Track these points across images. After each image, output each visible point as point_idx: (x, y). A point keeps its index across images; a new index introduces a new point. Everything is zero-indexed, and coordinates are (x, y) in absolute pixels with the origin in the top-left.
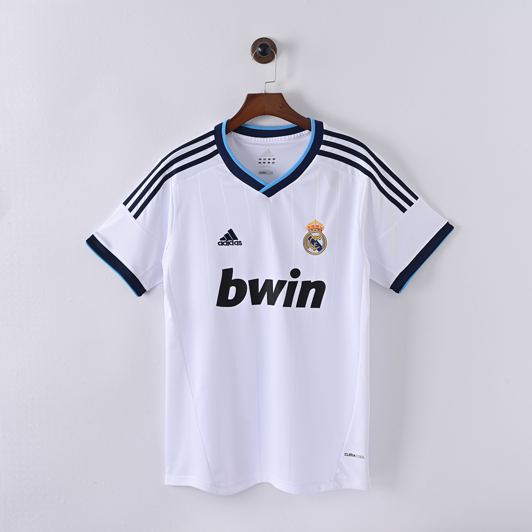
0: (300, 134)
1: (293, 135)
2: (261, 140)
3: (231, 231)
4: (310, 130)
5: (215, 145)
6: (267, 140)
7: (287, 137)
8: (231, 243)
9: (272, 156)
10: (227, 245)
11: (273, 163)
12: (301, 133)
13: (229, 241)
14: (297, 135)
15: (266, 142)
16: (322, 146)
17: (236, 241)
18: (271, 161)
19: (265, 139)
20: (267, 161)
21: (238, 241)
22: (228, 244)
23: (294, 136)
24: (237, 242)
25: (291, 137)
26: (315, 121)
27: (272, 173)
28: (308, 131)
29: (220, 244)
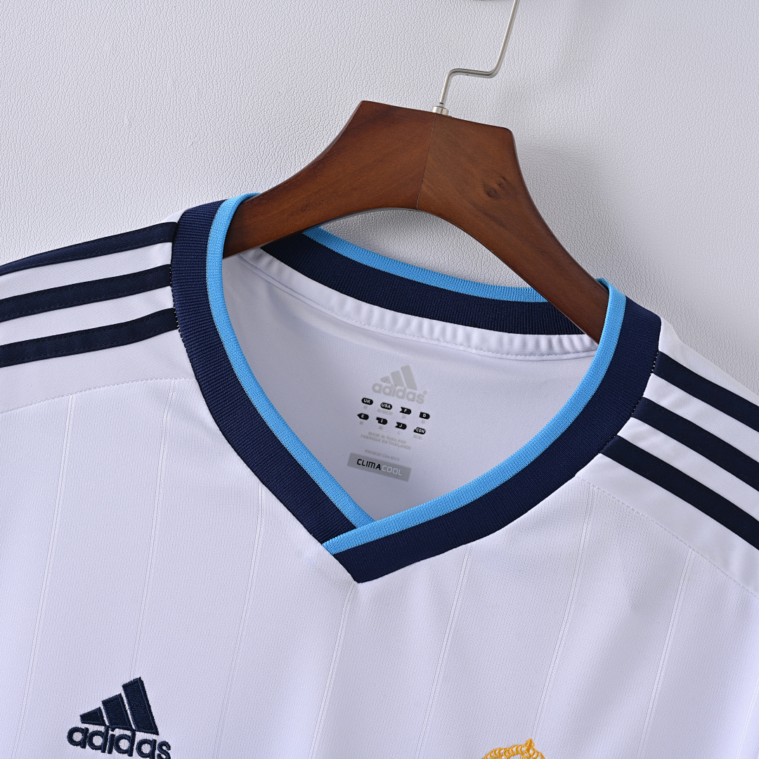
0: (550, 343)
1: (518, 338)
2: (382, 318)
3: (135, 689)
4: (596, 338)
5: (167, 290)
6: (408, 324)
7: (493, 336)
8: (124, 744)
9: (420, 399)
10: (102, 748)
11: (420, 431)
12: (555, 338)
13: (118, 732)
14: (537, 344)
15: (403, 331)
16: (632, 421)
17: (150, 737)
18: (412, 421)
19: (402, 317)
20: (394, 416)
21: (159, 739)
22: (111, 744)
23: (524, 344)
24: (153, 743)
25: (511, 342)
26: (629, 302)
27: (404, 474)
28: (586, 338)
29: (78, 737)
